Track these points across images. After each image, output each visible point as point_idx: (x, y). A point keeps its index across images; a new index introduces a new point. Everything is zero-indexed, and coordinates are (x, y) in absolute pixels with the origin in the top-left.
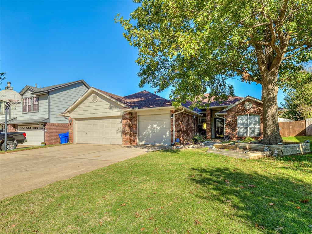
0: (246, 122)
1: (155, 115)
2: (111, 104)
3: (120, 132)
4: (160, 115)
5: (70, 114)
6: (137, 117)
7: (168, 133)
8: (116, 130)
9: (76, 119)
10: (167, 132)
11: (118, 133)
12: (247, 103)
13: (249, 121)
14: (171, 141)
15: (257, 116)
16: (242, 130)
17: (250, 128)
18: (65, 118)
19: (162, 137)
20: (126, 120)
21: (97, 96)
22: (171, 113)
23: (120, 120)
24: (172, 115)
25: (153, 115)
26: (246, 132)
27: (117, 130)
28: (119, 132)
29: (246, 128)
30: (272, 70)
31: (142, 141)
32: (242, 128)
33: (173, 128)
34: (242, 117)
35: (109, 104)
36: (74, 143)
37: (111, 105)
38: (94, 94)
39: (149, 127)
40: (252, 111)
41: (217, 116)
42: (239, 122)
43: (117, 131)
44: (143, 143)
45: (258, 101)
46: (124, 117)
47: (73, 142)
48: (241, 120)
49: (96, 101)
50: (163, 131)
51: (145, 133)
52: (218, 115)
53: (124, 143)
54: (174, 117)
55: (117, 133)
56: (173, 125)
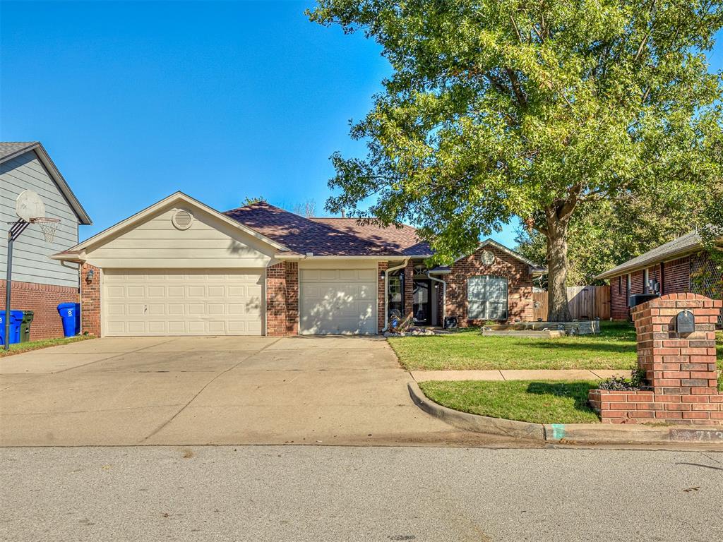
0: (483, 290)
1: (339, 270)
2: (234, 238)
3: (256, 307)
4: (352, 272)
5: (87, 256)
6: (297, 273)
7: (369, 310)
8: (245, 303)
9: (108, 271)
10: (367, 307)
11: (251, 310)
12: (486, 252)
13: (488, 288)
14: (379, 324)
15: (504, 280)
16: (475, 306)
17: (491, 303)
18: (63, 265)
19: (359, 317)
20: (276, 278)
21: (191, 215)
22: (379, 268)
23: (256, 278)
24: (383, 273)
25: (335, 270)
26: (483, 311)
27: (248, 302)
28: (252, 307)
29: (483, 303)
30: (562, 219)
31: (308, 329)
32: (476, 302)
33: (384, 299)
34: (477, 280)
35: (230, 238)
36: (102, 336)
37: (234, 243)
38: (181, 210)
39: (326, 297)
40: (494, 268)
41: (429, 275)
42: (471, 289)
43: (247, 305)
44: (312, 331)
45: (506, 251)
46: (271, 271)
47: (100, 334)
48: (474, 286)
49: (187, 227)
50: (360, 307)
51: (315, 310)
52: (431, 275)
53: (273, 331)
54: (386, 278)
55: (248, 310)
56: (384, 294)
